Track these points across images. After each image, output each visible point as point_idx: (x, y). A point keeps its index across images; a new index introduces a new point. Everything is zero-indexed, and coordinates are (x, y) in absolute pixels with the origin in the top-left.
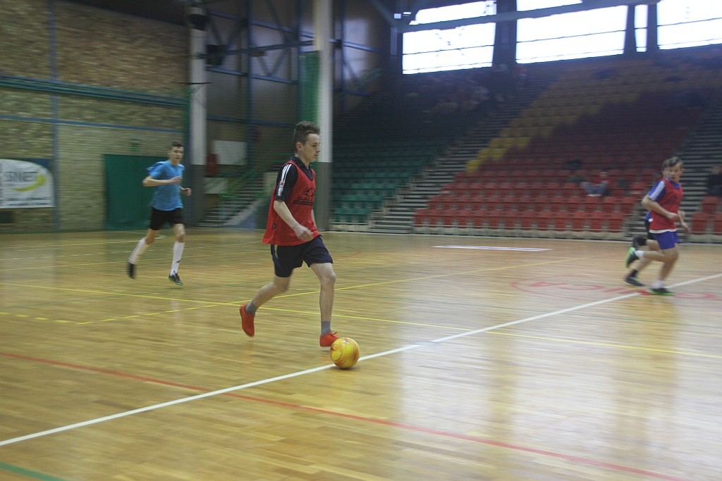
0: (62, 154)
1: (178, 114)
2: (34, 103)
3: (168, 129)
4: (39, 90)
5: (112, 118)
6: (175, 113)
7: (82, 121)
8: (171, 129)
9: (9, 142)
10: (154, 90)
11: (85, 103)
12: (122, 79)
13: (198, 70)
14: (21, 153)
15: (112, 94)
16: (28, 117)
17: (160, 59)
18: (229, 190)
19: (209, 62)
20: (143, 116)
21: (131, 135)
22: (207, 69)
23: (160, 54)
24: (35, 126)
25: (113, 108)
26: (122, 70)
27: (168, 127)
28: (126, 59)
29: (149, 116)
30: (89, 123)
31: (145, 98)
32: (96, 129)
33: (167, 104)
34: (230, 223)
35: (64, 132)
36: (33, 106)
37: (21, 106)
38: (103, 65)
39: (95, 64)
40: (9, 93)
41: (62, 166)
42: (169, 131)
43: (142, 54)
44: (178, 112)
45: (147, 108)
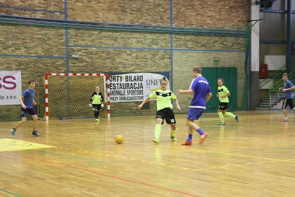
0: (175, 68)
1: (242, 41)
2: (161, 40)
3: (236, 50)
4: (163, 32)
5: (202, 46)
6: (241, 40)
7: (188, 49)
8: (238, 50)
9: (147, 63)
10: (228, 27)
11: (188, 38)
12: (208, 21)
13: (255, 12)
14: (154, 69)
15: (202, 31)
16: (157, 48)
17: (231, 7)
18: (275, 87)
19: (262, 6)
20: (221, 43)
21: (214, 55)
22: (261, 11)
23: (231, 4)
24: (161, 53)
25: (203, 40)
26: (209, 16)
27: (236, 49)
28: (211, 9)
29: (224, 43)
30: (191, 49)
31: (223, 32)
32: (194, 53)
33: (236, 35)
34: (275, 107)
35: (176, 55)
36: (159, 41)
37: (154, 42)
38: (198, 14)
39: (193, 14)
40: (147, 35)
41: (175, 75)
42: (237, 51)
43: (221, 6)
44: (242, 39)
45: (223, 39)
